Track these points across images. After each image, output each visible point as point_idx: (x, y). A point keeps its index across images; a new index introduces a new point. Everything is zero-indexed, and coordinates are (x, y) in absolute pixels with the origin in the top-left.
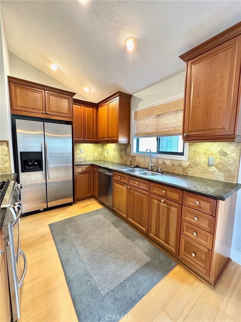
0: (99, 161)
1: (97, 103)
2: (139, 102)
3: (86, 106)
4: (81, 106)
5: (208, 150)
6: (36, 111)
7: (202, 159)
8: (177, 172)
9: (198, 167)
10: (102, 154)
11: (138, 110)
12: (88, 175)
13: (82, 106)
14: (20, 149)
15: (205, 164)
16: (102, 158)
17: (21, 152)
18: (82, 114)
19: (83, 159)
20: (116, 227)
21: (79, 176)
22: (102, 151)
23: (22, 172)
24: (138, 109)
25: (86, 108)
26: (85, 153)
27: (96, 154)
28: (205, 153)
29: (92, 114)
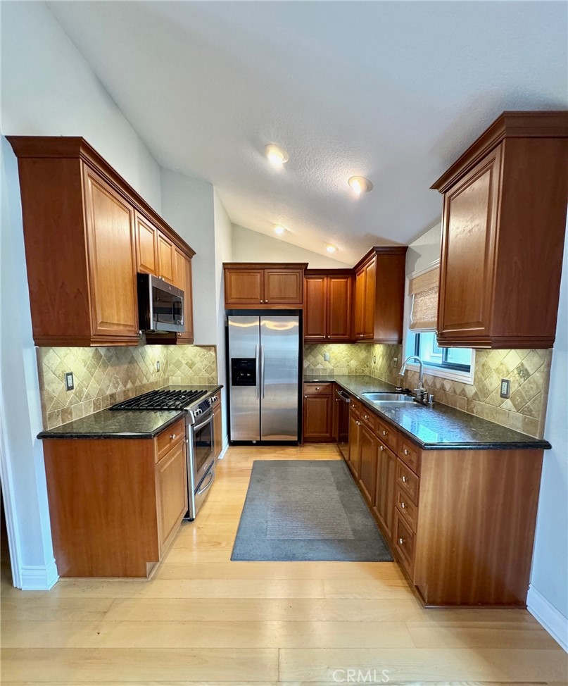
0: (360, 376)
1: (352, 268)
2: (416, 262)
3: (331, 276)
4: (323, 278)
5: (501, 364)
6: (253, 301)
7: (494, 383)
8: (460, 408)
9: (487, 400)
10: (368, 364)
11: (414, 277)
12: (326, 399)
13: (325, 279)
14: (233, 355)
15: (497, 393)
16: (367, 371)
17: (232, 359)
18: (325, 292)
19: (328, 371)
20: (339, 489)
21: (310, 399)
22: (367, 357)
23: (233, 385)
24: (414, 273)
25: (333, 280)
26: (333, 361)
27: (354, 363)
28: (497, 370)
29: (343, 290)
